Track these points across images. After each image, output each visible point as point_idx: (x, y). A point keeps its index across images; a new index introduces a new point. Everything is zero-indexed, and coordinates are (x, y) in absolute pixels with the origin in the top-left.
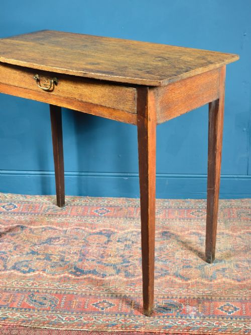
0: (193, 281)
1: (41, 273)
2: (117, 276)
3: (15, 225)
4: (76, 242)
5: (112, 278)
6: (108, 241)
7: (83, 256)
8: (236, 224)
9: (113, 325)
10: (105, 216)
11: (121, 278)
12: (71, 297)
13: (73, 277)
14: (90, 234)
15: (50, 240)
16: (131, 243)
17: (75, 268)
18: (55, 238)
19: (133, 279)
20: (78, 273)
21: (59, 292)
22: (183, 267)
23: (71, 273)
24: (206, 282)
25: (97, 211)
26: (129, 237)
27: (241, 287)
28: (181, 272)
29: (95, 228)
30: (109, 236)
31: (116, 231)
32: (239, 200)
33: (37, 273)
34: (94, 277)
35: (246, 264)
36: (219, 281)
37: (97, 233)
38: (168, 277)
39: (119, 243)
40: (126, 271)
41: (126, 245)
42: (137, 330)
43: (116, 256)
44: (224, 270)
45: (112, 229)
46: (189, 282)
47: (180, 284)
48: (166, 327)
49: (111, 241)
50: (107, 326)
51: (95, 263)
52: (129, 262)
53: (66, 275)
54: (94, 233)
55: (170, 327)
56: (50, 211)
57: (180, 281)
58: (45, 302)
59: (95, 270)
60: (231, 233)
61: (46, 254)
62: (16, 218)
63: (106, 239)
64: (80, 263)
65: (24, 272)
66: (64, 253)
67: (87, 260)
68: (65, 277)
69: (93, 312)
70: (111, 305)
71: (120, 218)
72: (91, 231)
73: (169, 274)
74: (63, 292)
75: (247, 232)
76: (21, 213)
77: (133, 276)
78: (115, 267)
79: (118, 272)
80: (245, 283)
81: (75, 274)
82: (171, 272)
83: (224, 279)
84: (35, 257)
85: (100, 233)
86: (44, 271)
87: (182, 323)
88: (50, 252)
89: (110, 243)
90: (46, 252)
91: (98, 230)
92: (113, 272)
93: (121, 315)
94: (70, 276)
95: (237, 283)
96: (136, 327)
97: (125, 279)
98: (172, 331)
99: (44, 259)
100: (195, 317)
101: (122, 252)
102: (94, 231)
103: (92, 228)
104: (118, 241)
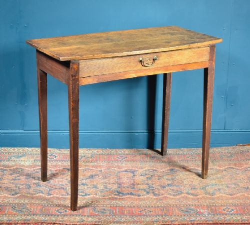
0: (201, 196)
1: (95, 196)
2: (148, 196)
3: (62, 168)
4: (111, 177)
5: (145, 196)
6: (134, 176)
7: (120, 185)
8: (220, 162)
9: (157, 221)
10: (125, 161)
11: (151, 196)
12: (121, 208)
13: (118, 197)
14: (119, 172)
15: (92, 177)
16: (150, 176)
17: (117, 192)
18: (96, 175)
19: (160, 197)
20: (120, 195)
21: (112, 205)
22: (191, 189)
23: (115, 195)
24: (210, 196)
25: (118, 158)
26: (147, 172)
27: (233, 198)
28: (191, 192)
29: (121, 168)
30: (134, 173)
31: (137, 169)
32: (219, 148)
33: (92, 196)
34: (132, 196)
35: (233, 186)
36: (218, 195)
37: (124, 171)
38: (183, 195)
39: (142, 177)
40: (153, 193)
41: (147, 178)
42: (173, 223)
43: (143, 184)
44: (219, 189)
45: (134, 169)
46: (198, 197)
47: (192, 198)
48: (191, 221)
49: (136, 176)
50: (153, 222)
51: (130, 189)
52: (153, 187)
53: (113, 196)
54: (122, 171)
55: (194, 221)
56: (83, 158)
57: (192, 197)
58: (105, 211)
59: (132, 193)
60: (218, 168)
61: (93, 185)
62: (60, 163)
63: (132, 175)
64: (119, 189)
65: (83, 196)
66: (106, 183)
67: (124, 187)
68: (113, 197)
69: (140, 215)
70: (150, 212)
71: (137, 161)
72: (118, 170)
73: (183, 193)
74: (115, 206)
75: (229, 168)
76: (62, 161)
77: (159, 195)
78: (145, 190)
79: (148, 193)
80: (235, 196)
81: (118, 195)
82: (184, 192)
83: (221, 195)
84: (86, 187)
85: (126, 171)
86: (96, 194)
87: (201, 218)
88: (95, 183)
89: (135, 177)
90: (92, 184)
91: (124, 169)
92: (145, 193)
93: (159, 216)
94: (116, 196)
95: (231, 196)
96: (172, 221)
97: (154, 197)
98: (196, 222)
99: (93, 188)
100: (208, 215)
101: (146, 182)
102: (121, 170)
103: (119, 168)
104: (141, 175)
